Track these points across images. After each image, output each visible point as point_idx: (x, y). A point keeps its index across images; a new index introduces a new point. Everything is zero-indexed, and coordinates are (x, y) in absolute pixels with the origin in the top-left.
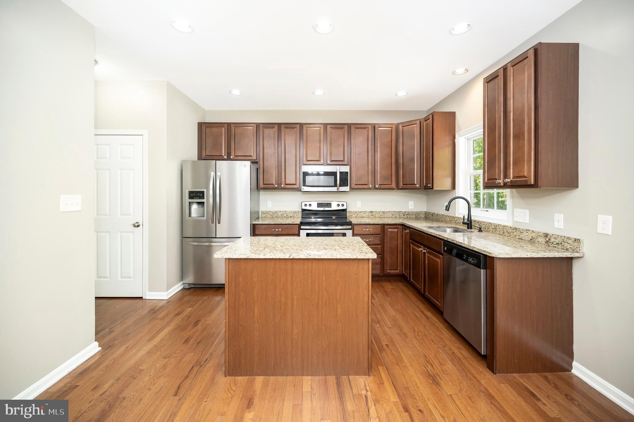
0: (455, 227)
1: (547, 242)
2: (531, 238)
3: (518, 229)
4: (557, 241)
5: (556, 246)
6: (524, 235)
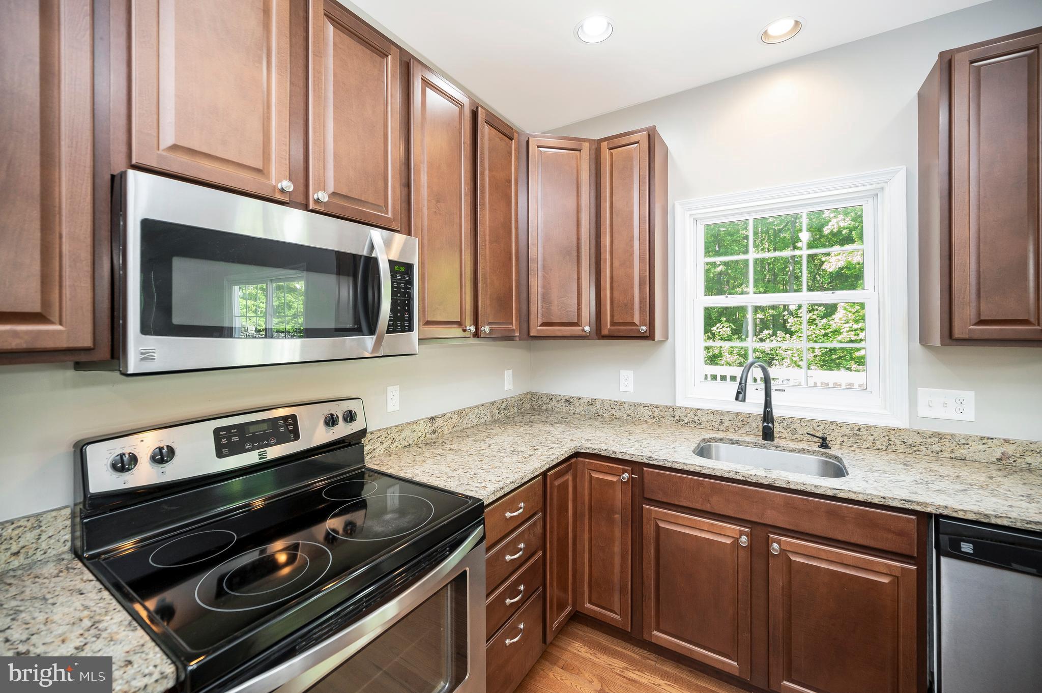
2: (998, 456)
3: (947, 437)
6: (972, 449)
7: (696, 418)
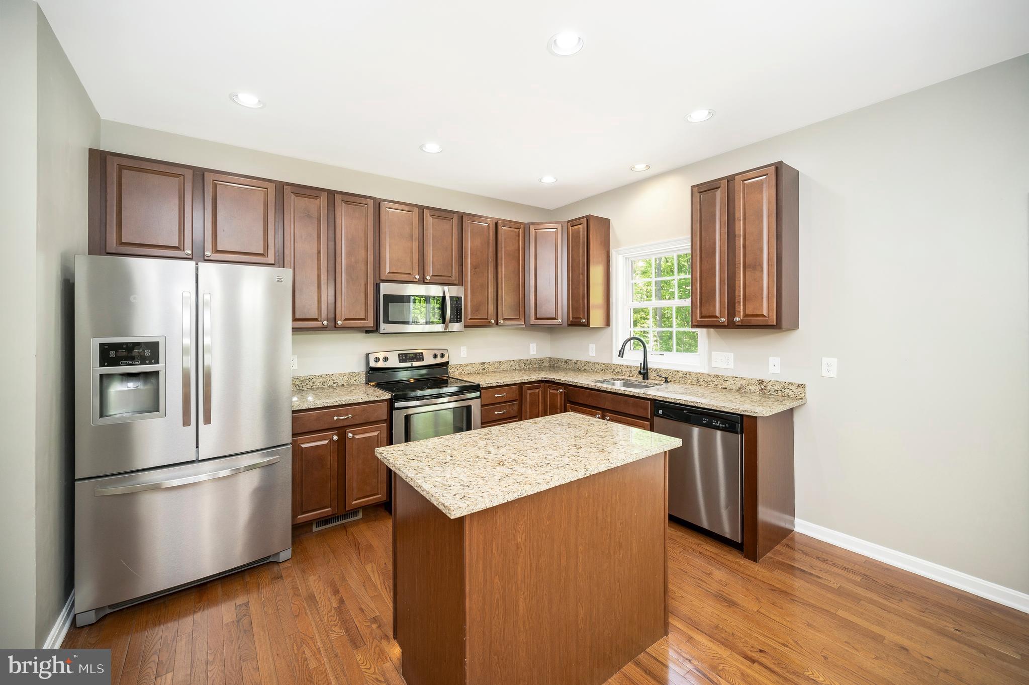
0: (623, 379)
1: (762, 390)
2: (739, 386)
3: (721, 377)
4: (776, 388)
5: (775, 393)
6: (730, 383)
7: (620, 370)
